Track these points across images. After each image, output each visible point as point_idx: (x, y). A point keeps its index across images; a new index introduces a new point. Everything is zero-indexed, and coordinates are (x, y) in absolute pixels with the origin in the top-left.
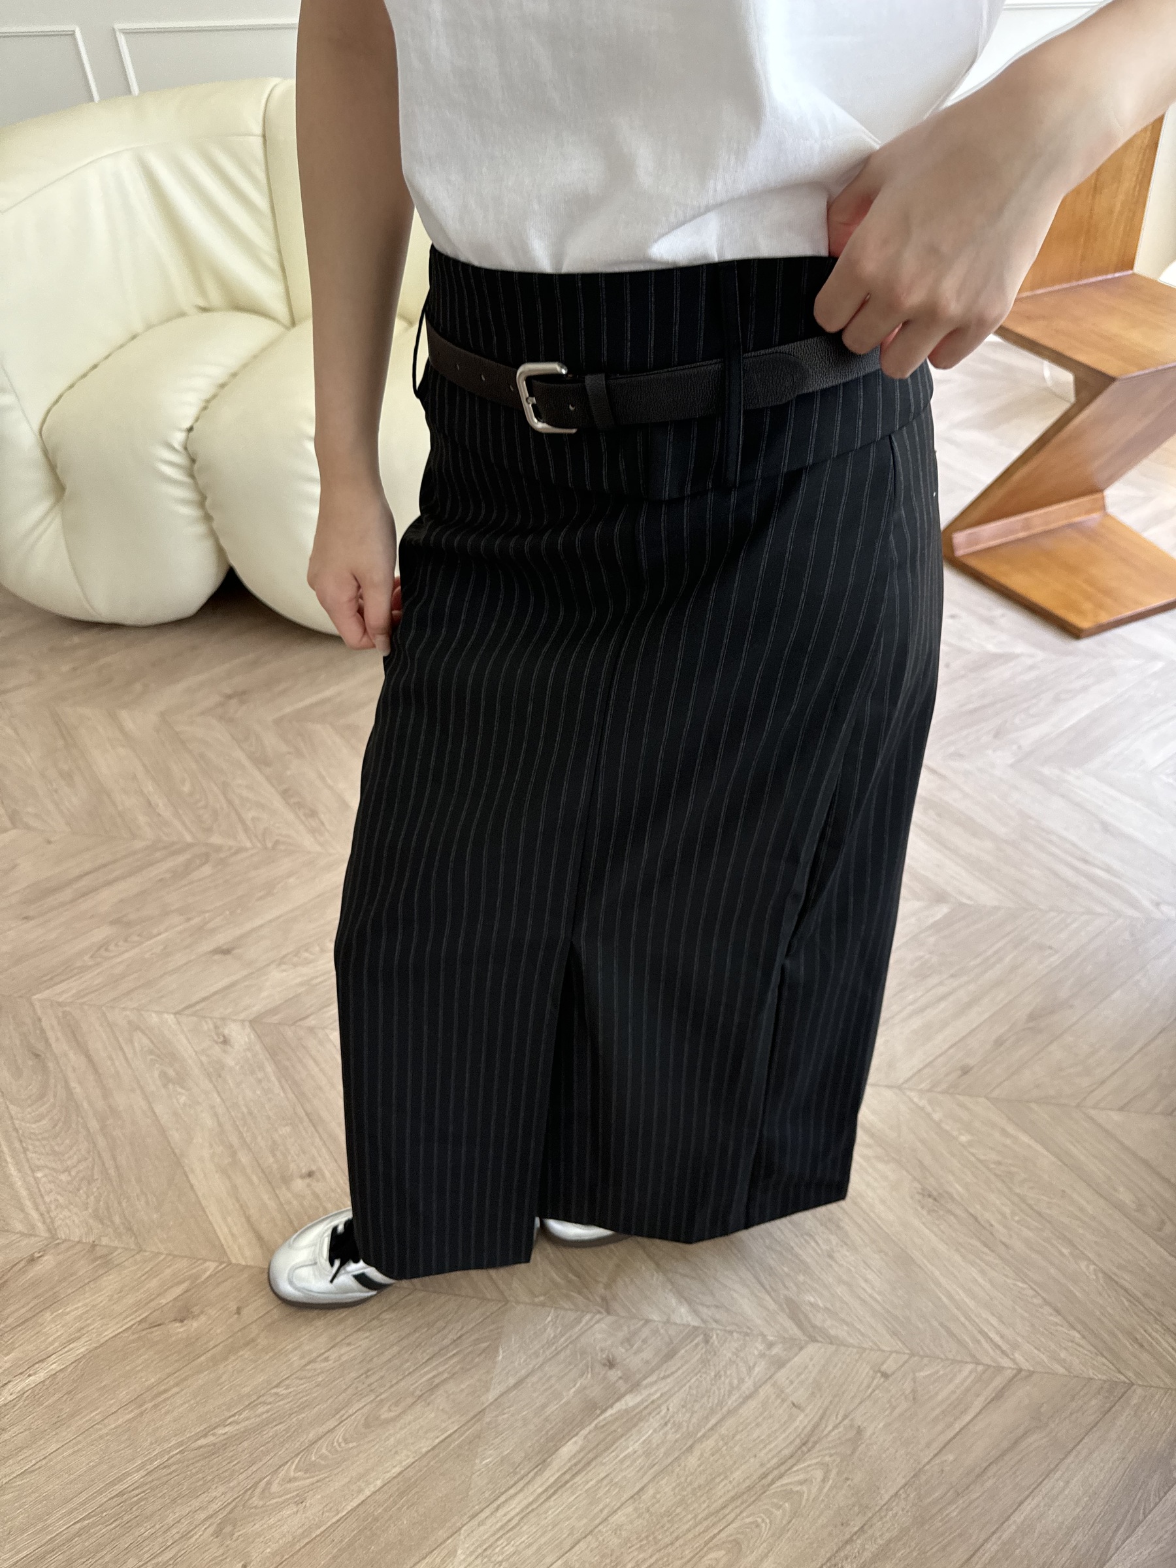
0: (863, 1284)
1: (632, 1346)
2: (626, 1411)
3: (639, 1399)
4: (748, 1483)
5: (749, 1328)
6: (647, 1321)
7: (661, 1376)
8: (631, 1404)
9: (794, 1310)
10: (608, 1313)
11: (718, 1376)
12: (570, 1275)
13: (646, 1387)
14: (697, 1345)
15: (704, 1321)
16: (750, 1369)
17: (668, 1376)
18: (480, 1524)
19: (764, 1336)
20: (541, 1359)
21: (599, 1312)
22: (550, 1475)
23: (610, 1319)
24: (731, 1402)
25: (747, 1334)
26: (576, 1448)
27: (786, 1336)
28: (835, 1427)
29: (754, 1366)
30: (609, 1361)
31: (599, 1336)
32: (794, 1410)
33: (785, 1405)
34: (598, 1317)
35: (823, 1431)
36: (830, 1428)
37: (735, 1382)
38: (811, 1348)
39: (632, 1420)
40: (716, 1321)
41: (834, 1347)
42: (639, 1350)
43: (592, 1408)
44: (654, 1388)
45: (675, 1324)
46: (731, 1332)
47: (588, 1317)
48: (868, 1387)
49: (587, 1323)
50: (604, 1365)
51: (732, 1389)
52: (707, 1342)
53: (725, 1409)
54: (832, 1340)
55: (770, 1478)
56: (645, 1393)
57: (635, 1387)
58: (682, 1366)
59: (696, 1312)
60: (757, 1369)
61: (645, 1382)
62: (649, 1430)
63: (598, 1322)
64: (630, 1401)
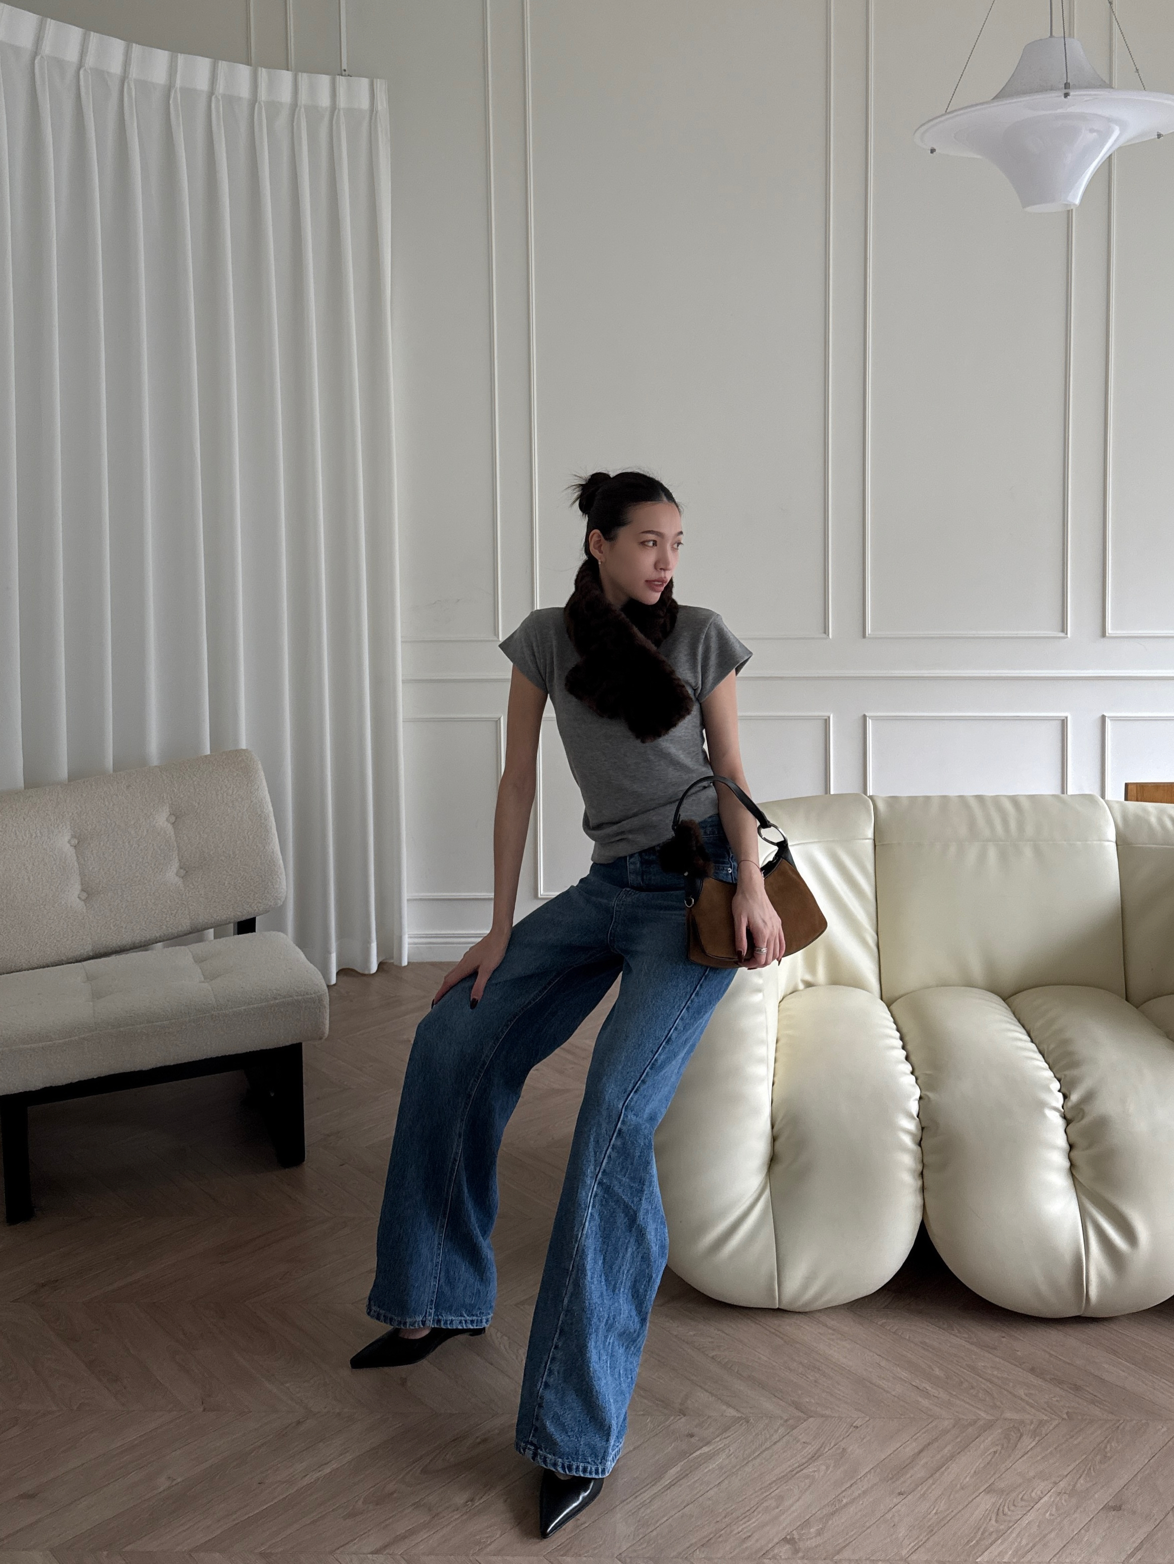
0: (839, 1392)
3: (711, 1448)
4: (783, 1474)
6: (709, 1417)
7: (723, 1437)
8: (706, 1451)
9: (797, 1406)
11: (757, 1435)
16: (776, 1431)
18: (627, 1504)
19: (782, 1418)
21: (679, 1415)
22: (666, 1481)
26: (679, 1469)
36: (827, 1450)
38: (811, 1420)
47: (672, 1418)
48: (847, 1432)
50: (687, 1436)
51: (766, 1440)
52: (748, 1422)
54: (822, 1416)
55: (795, 1472)
61: (713, 1441)
62: (721, 1459)
64: (706, 1449)
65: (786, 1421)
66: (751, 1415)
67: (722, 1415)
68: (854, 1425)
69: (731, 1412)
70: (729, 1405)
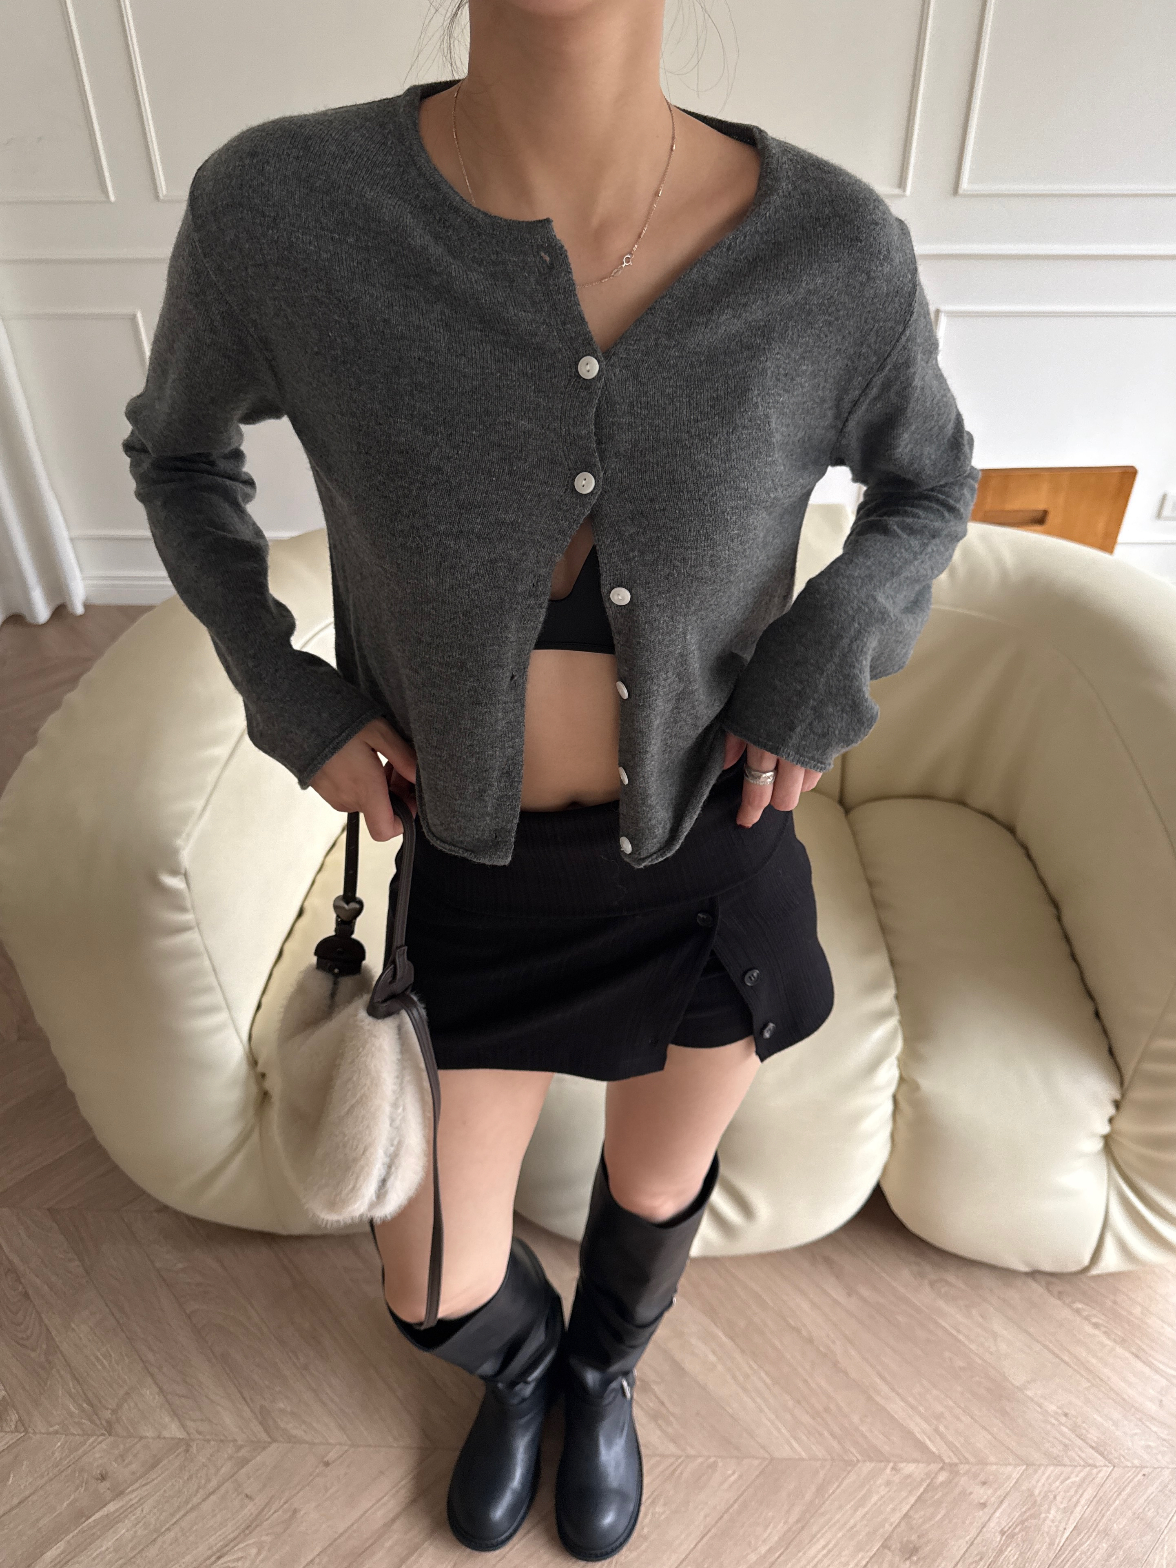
1: (124, 1461)
2: (107, 1516)
5: (224, 1435)
6: (141, 1438)
10: (110, 1435)
11: (190, 1478)
12: (85, 1405)
13: (129, 1493)
14: (179, 1454)
15: (188, 1434)
16: (218, 1470)
17: (150, 1482)
19: (235, 1441)
20: (46, 1478)
21: (103, 1434)
23: (111, 1439)
24: (195, 1500)
25: (222, 1441)
27: (255, 1439)
28: (275, 1512)
29: (222, 1467)
30: (102, 1476)
31: (97, 1455)
32: (247, 1501)
33: (240, 1496)
34: (101, 1438)
35: (265, 1515)
37: (203, 1481)
39: (111, 1522)
40: (199, 1433)
41: (290, 1445)
42: (130, 1463)
43: (81, 1515)
44: (135, 1494)
45: (164, 1438)
46: (208, 1441)
49: (90, 1445)
50: (97, 1479)
52: (187, 1451)
53: (190, 1506)
56: (127, 1499)
57: (119, 1494)
58: (162, 1473)
59: (183, 1426)
60: (223, 1470)
63: (100, 1443)
65: (239, 1448)
66: (198, 1436)
67: (159, 1437)
68: (325, 1459)
69: (174, 1430)
70: (175, 1413)
